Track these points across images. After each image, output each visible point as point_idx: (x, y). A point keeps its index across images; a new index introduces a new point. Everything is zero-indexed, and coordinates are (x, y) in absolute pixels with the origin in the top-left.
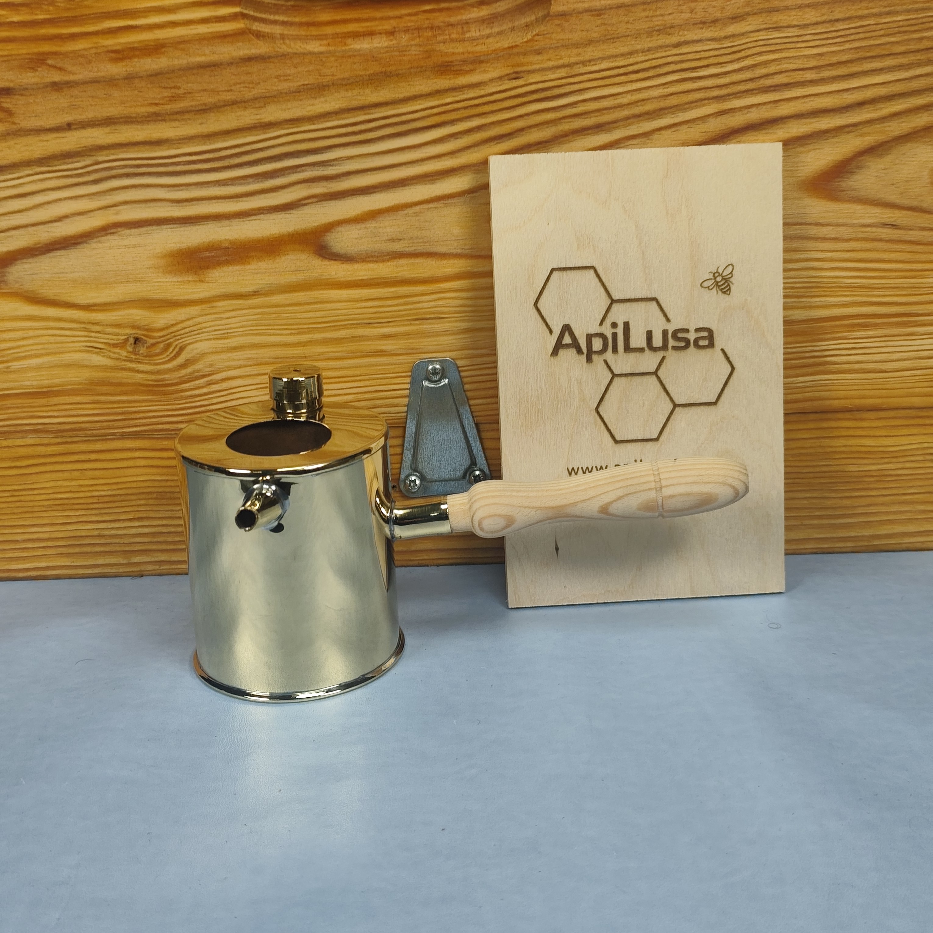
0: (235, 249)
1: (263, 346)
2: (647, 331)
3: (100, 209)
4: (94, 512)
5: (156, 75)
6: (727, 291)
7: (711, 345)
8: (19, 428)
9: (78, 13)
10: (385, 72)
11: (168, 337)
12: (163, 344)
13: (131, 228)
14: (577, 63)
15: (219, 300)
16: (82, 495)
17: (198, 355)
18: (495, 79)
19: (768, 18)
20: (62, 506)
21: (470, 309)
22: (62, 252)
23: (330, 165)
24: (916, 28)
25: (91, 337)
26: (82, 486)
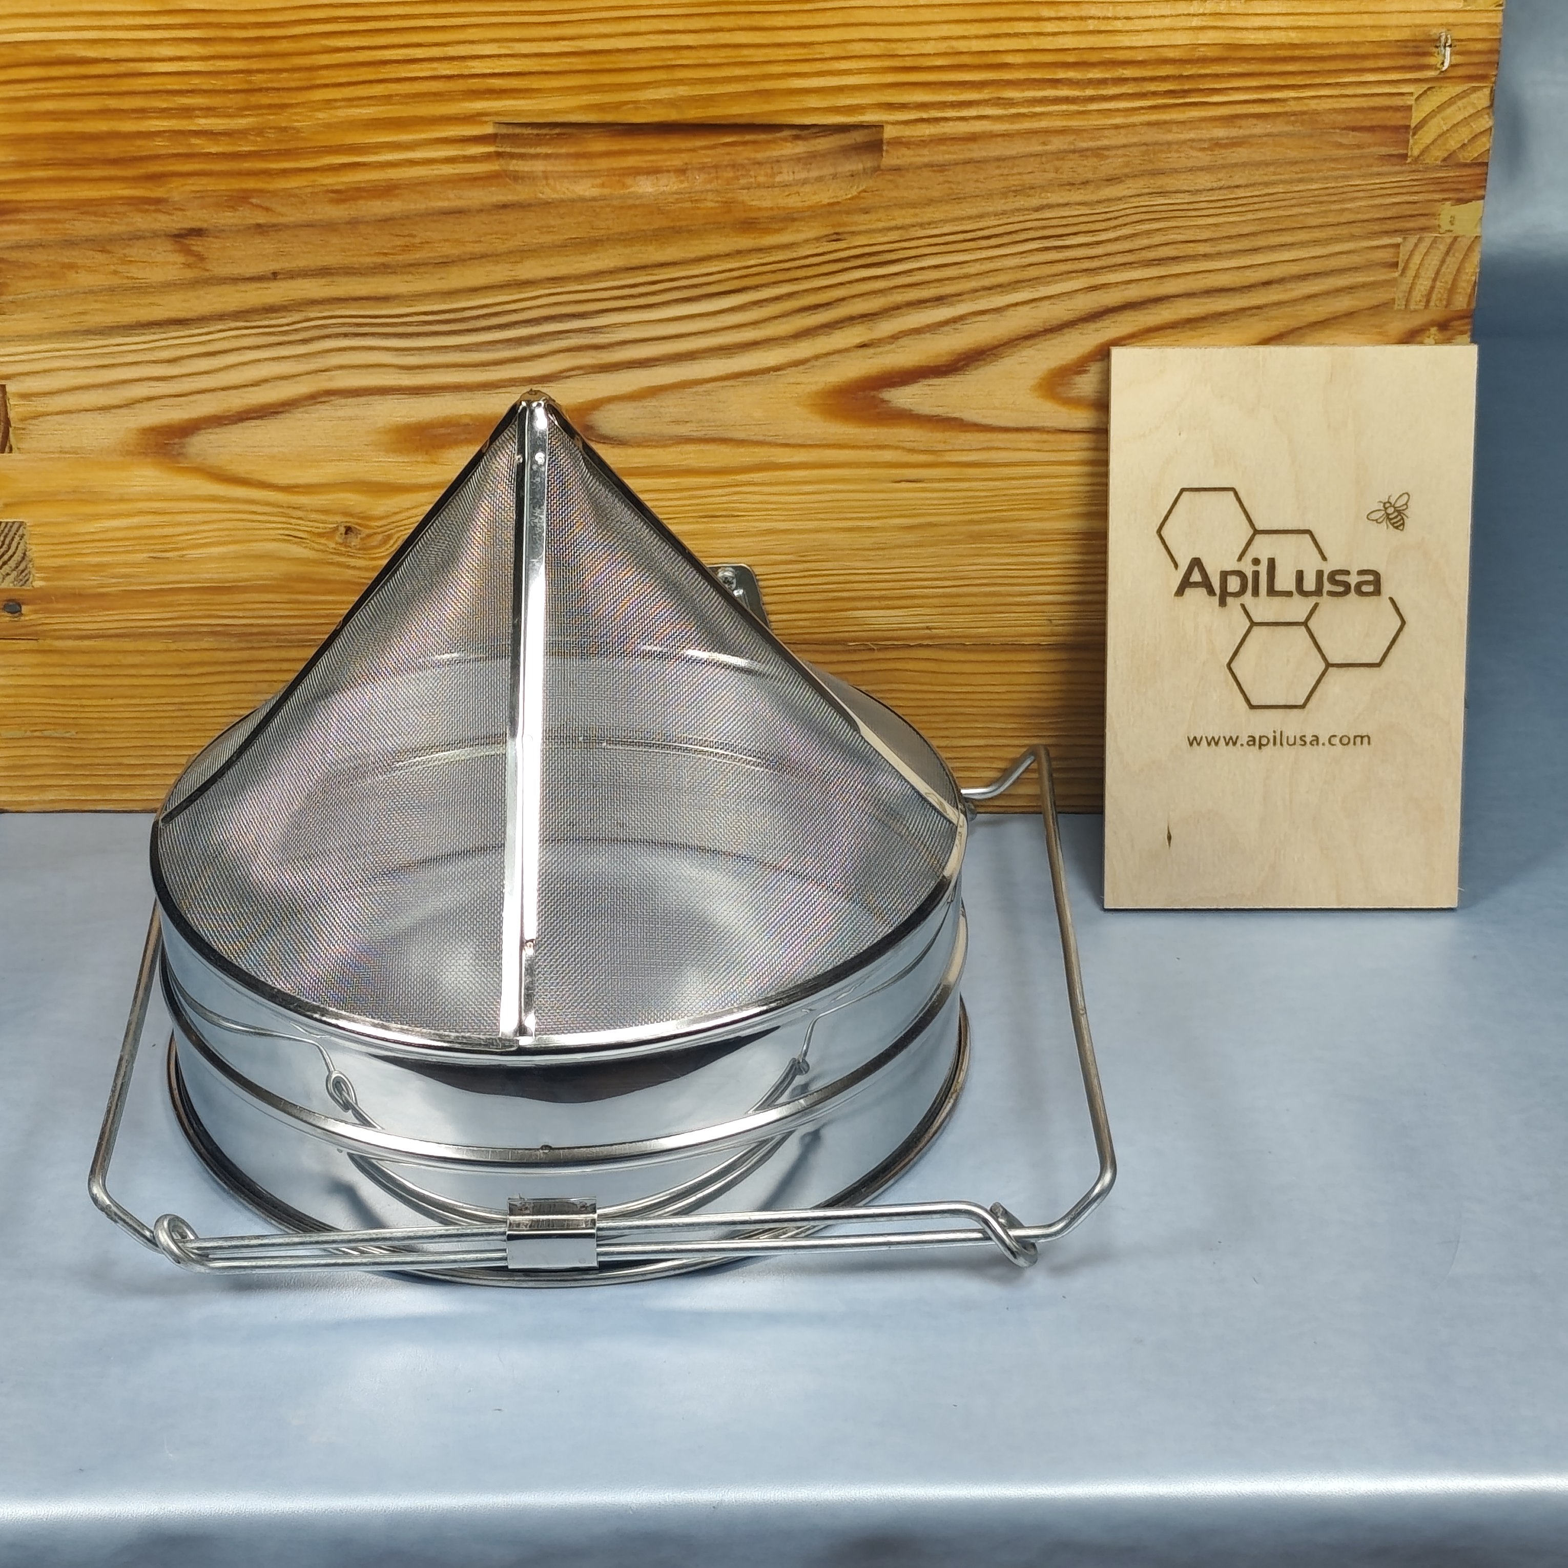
3: (308, 373)
5: (386, 221)
6: (1400, 525)
9: (292, 145)
10: (673, 228)
11: (388, 527)
12: (381, 534)
13: (349, 397)
14: (914, 226)
18: (811, 240)
19: (1152, 181)
22: (258, 422)
23: (601, 333)
24: (1335, 198)
25: (291, 524)
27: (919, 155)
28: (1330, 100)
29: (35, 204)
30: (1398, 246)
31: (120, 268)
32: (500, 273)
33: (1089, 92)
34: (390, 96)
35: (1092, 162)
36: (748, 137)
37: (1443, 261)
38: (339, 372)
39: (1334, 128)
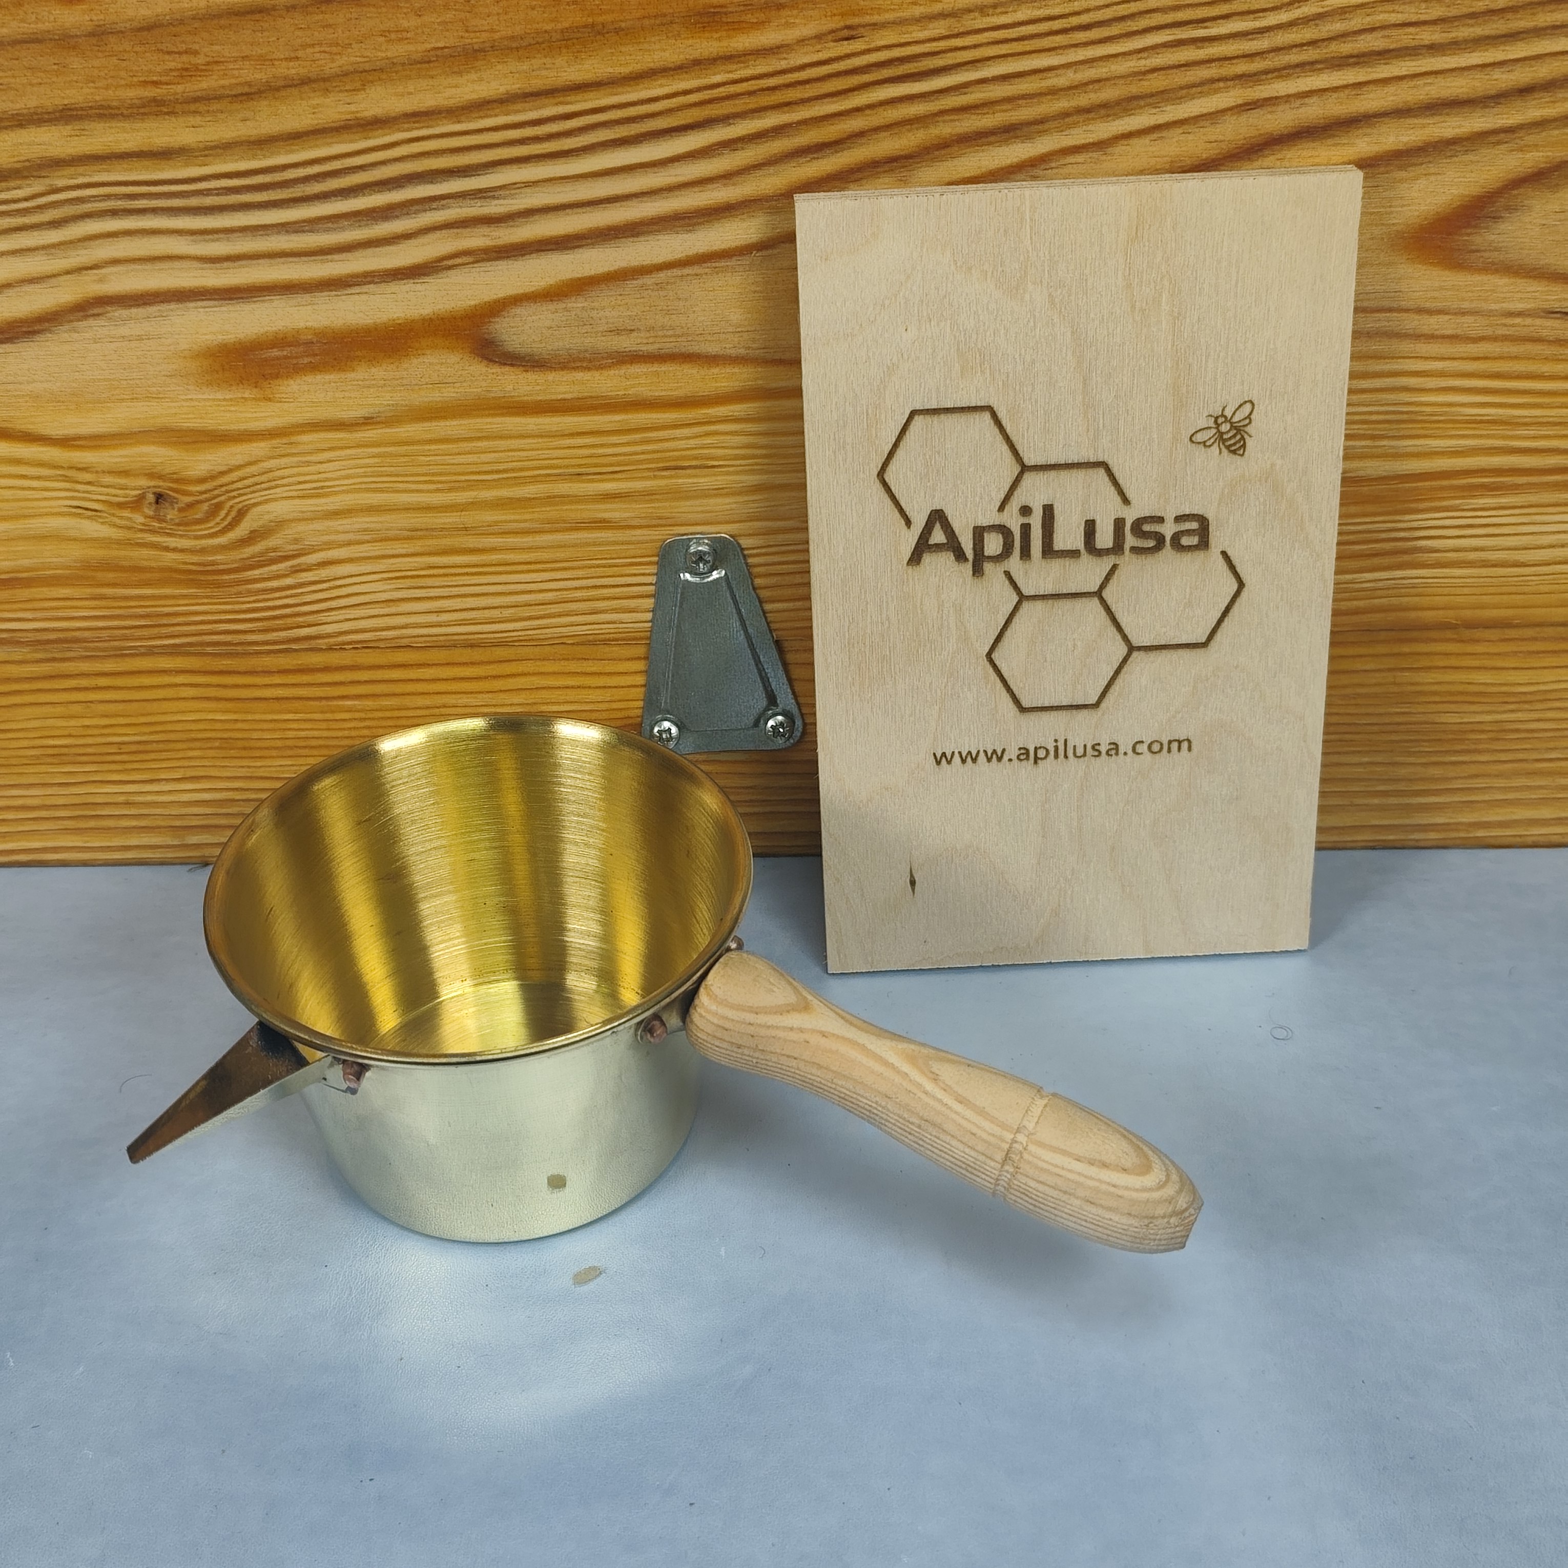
0: (325, 344)
1: (389, 510)
2: (1087, 521)
3: (68, 272)
6: (1240, 447)
7: (1204, 544)
10: (593, 25)
11: (216, 492)
12: (207, 504)
13: (131, 306)
14: (969, 11)
15: (303, 432)
16: (90, 741)
17: (273, 524)
18: (808, 40)
20: (59, 757)
21: (764, 452)
23: (494, 197)
25: (78, 491)
26: (88, 726)
32: (333, 107)
38: (114, 269)
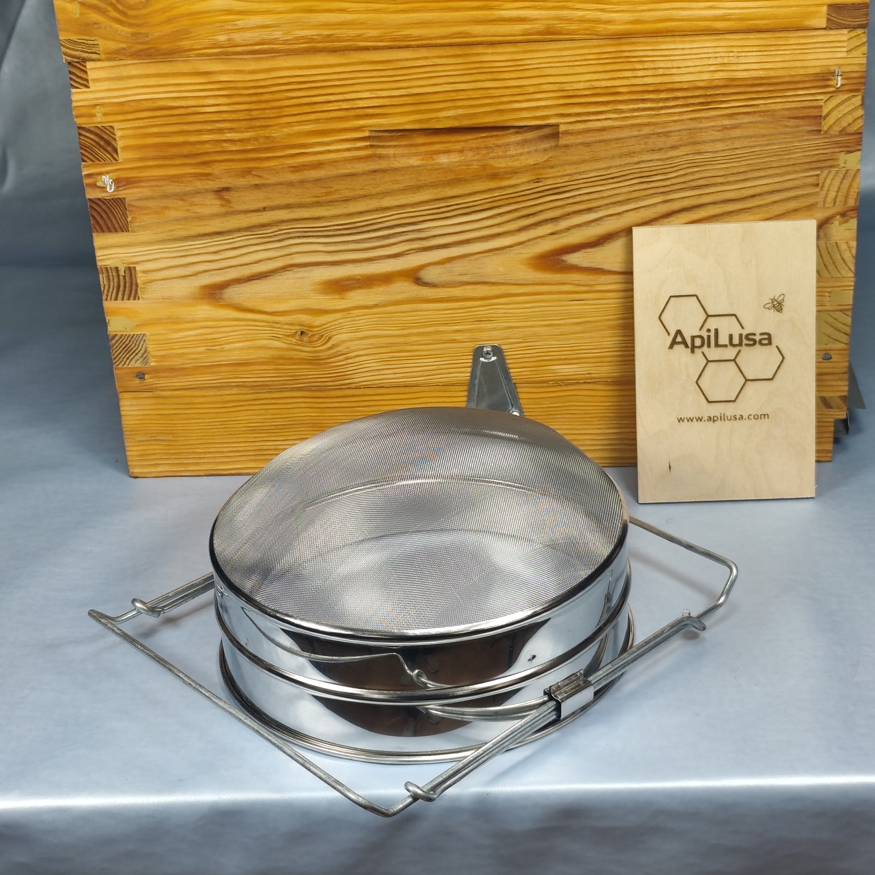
0: (364, 279)
1: (381, 337)
3: (282, 256)
4: (272, 435)
5: (317, 181)
6: (780, 310)
8: (228, 384)
9: (272, 145)
10: (457, 179)
11: (322, 331)
12: (318, 335)
13: (301, 267)
14: (576, 174)
15: (355, 310)
16: (265, 424)
17: (340, 342)
18: (525, 182)
19: (693, 147)
20: (253, 431)
22: (258, 281)
23: (424, 232)
24: (786, 153)
25: (274, 331)
26: (265, 419)
27: (577, 139)
28: (781, 104)
29: (149, 178)
30: (818, 175)
31: (190, 208)
32: (373, 204)
33: (661, 105)
34: (318, 120)
35: (663, 139)
36: (494, 133)
37: (841, 183)
38: (296, 255)
39: (784, 118)
